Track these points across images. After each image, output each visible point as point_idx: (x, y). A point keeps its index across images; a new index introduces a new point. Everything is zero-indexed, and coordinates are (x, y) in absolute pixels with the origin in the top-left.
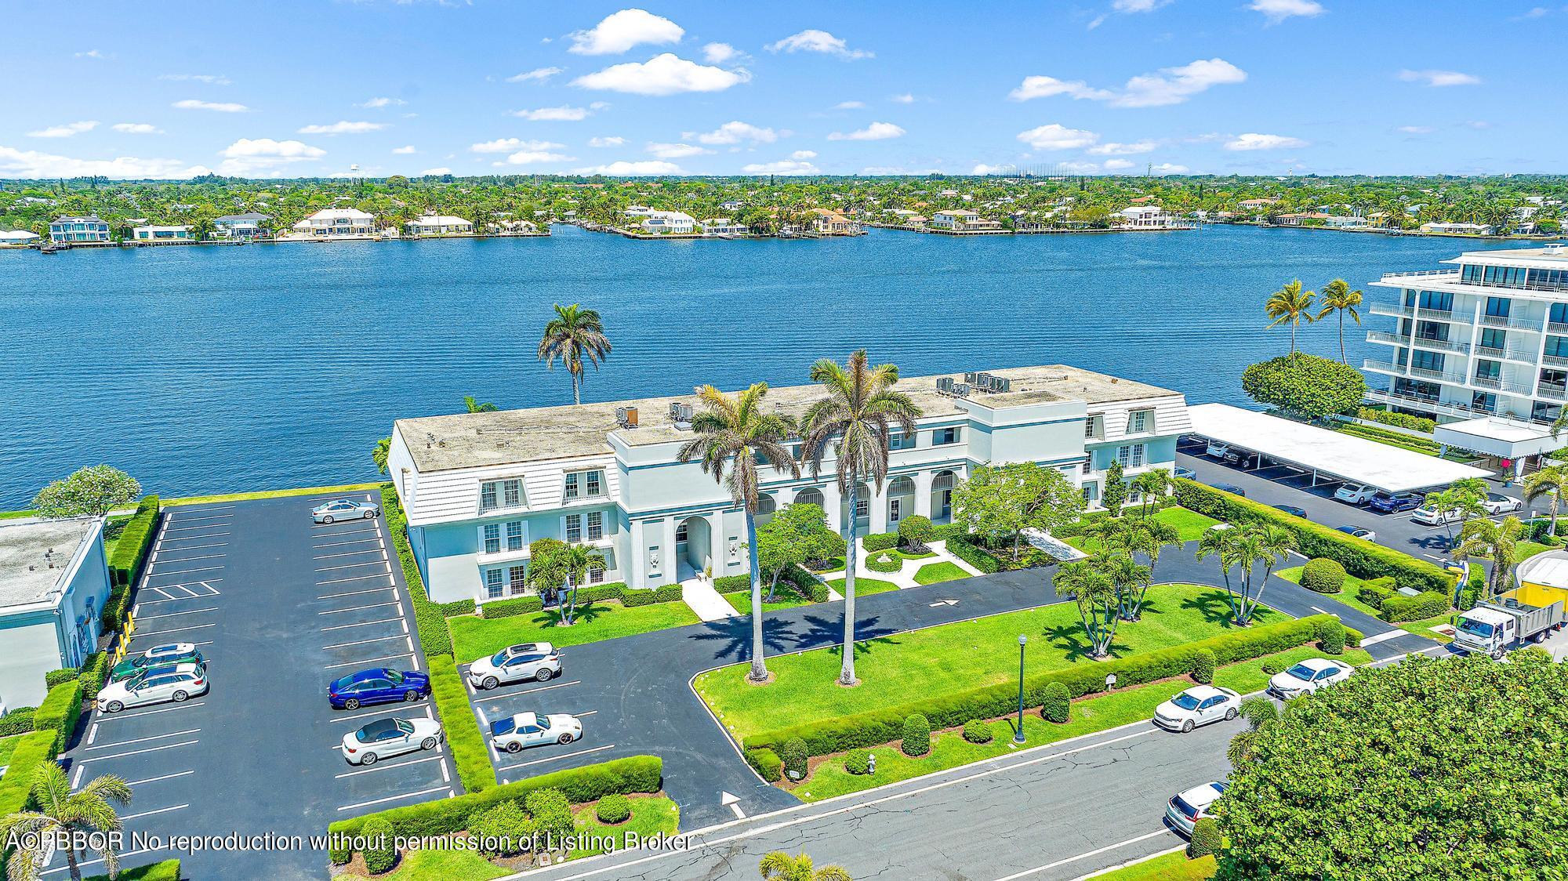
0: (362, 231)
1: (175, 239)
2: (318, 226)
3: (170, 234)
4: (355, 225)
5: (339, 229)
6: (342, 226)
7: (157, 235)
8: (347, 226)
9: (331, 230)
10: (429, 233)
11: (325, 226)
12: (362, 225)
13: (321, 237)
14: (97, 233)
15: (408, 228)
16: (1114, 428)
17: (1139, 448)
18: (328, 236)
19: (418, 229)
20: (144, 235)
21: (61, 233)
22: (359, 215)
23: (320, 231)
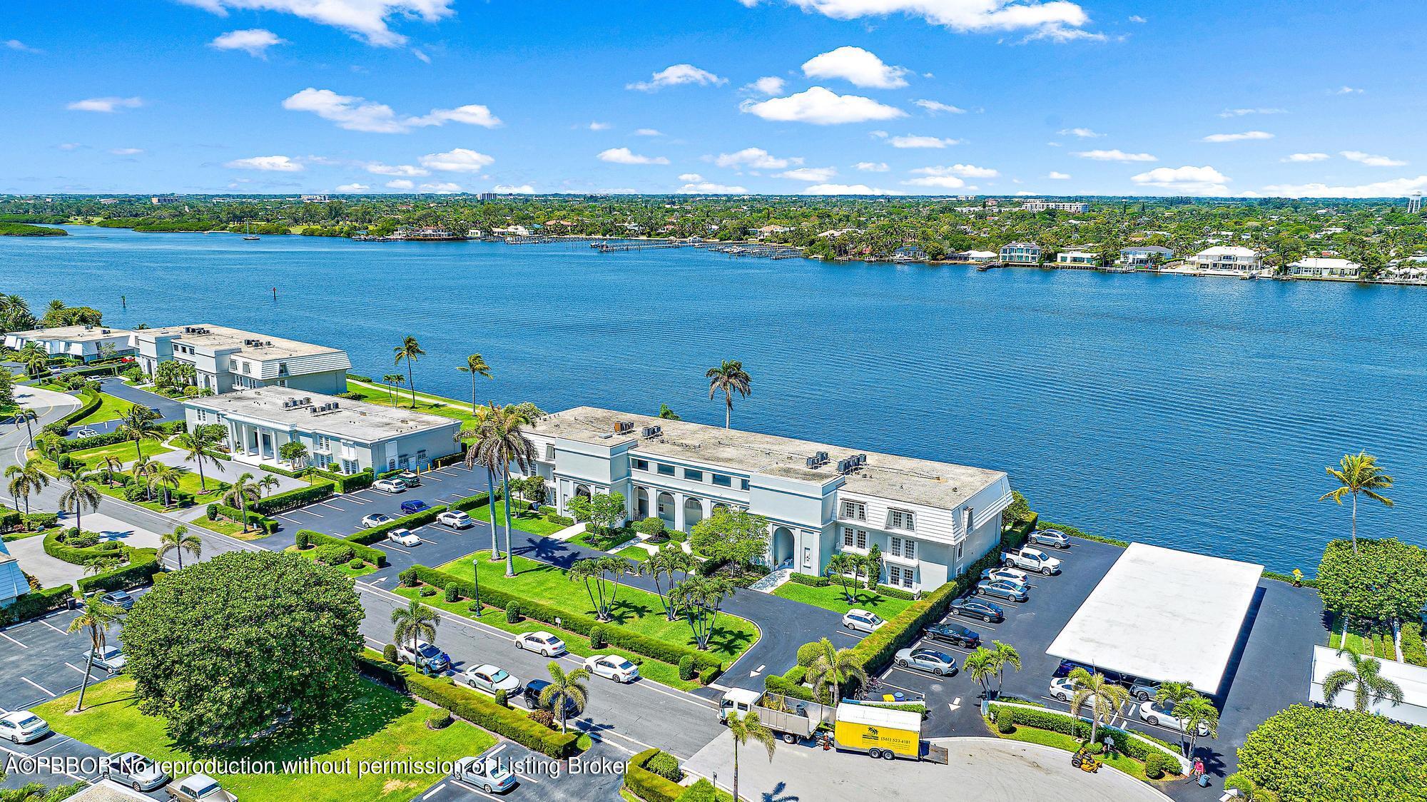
0: (1244, 267)
1: (1085, 264)
2: (1204, 261)
3: (1082, 260)
4: (1238, 262)
5: (1223, 265)
6: (1227, 263)
7: (1075, 260)
8: (1231, 262)
9: (1215, 265)
10: (1309, 275)
11: (1209, 261)
12: (1245, 263)
13: (1201, 271)
14: (1030, 256)
15: (1286, 268)
16: (876, 518)
17: (910, 543)
18: (1209, 271)
19: (1299, 270)
20: (1064, 259)
21: (1008, 255)
22: (1244, 254)
23: (1204, 266)
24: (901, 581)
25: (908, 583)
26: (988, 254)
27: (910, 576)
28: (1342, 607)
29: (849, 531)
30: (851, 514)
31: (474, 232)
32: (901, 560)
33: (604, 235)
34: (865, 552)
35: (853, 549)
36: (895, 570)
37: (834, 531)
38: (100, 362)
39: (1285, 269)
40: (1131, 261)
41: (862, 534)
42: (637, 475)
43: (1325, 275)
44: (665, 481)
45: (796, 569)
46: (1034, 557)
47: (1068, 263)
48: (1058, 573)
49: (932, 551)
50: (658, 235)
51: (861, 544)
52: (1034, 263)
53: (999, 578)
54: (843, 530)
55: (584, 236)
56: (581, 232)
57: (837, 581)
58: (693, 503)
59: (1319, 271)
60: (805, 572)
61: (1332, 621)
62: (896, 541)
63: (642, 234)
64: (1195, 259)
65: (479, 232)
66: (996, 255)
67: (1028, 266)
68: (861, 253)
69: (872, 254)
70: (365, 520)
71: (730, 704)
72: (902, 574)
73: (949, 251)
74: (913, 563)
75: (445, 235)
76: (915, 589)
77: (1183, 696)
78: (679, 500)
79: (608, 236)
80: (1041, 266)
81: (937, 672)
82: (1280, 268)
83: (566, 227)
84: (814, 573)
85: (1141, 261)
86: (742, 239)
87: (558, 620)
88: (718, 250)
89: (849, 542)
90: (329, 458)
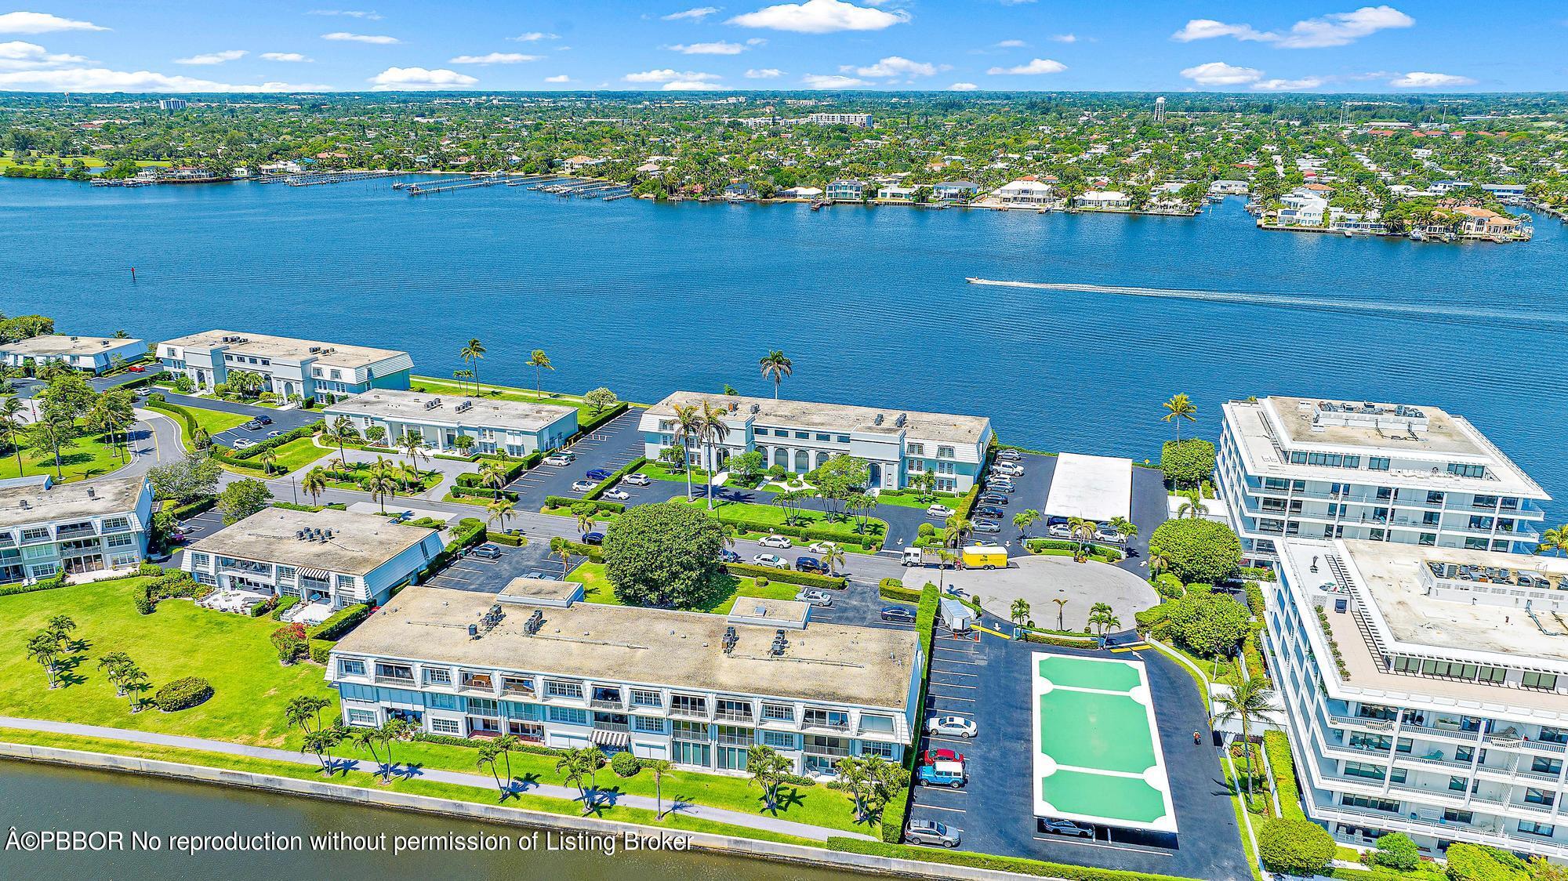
0: (1039, 201)
1: (902, 200)
2: (1005, 195)
4: (1035, 196)
5: (1023, 199)
6: (1025, 196)
7: (893, 195)
8: (1028, 196)
9: (1015, 198)
11: (1010, 195)
12: (1040, 196)
13: (1005, 205)
14: (854, 193)
15: (1074, 201)
16: (931, 451)
17: (950, 465)
18: (1011, 205)
19: (1084, 202)
20: (884, 195)
21: (833, 192)
22: (1039, 187)
23: (1006, 200)
24: (945, 488)
25: (949, 488)
26: (814, 191)
27: (951, 484)
28: (1174, 476)
29: (912, 461)
30: (913, 452)
31: (241, 171)
32: (945, 475)
33: (390, 169)
34: (922, 473)
35: (914, 472)
36: (941, 482)
37: (905, 463)
38: (111, 372)
39: (1072, 202)
40: (942, 196)
41: (920, 462)
42: (758, 438)
43: (1105, 207)
44: (781, 441)
45: (883, 487)
46: (1010, 467)
47: (888, 199)
48: (1023, 475)
49: (963, 468)
50: (454, 167)
51: (919, 469)
52: (858, 200)
53: (996, 480)
54: (907, 461)
55: (365, 170)
56: (361, 165)
57: (908, 492)
58: (802, 453)
59: (1099, 203)
60: (888, 488)
61: (1168, 484)
62: (942, 464)
63: (434, 166)
64: (997, 192)
65: (246, 171)
66: (821, 191)
67: (854, 203)
68: (692, 192)
69: (704, 193)
70: (575, 485)
71: (909, 554)
72: (945, 483)
73: (777, 188)
74: (953, 476)
75: (205, 176)
76: (954, 491)
77: (1121, 522)
78: (791, 452)
79: (395, 171)
80: (865, 203)
81: (991, 530)
82: (1069, 201)
83: (341, 160)
84: (895, 488)
85: (952, 195)
86: (550, 172)
87: (772, 530)
88: (539, 190)
89: (911, 468)
90: (493, 445)
